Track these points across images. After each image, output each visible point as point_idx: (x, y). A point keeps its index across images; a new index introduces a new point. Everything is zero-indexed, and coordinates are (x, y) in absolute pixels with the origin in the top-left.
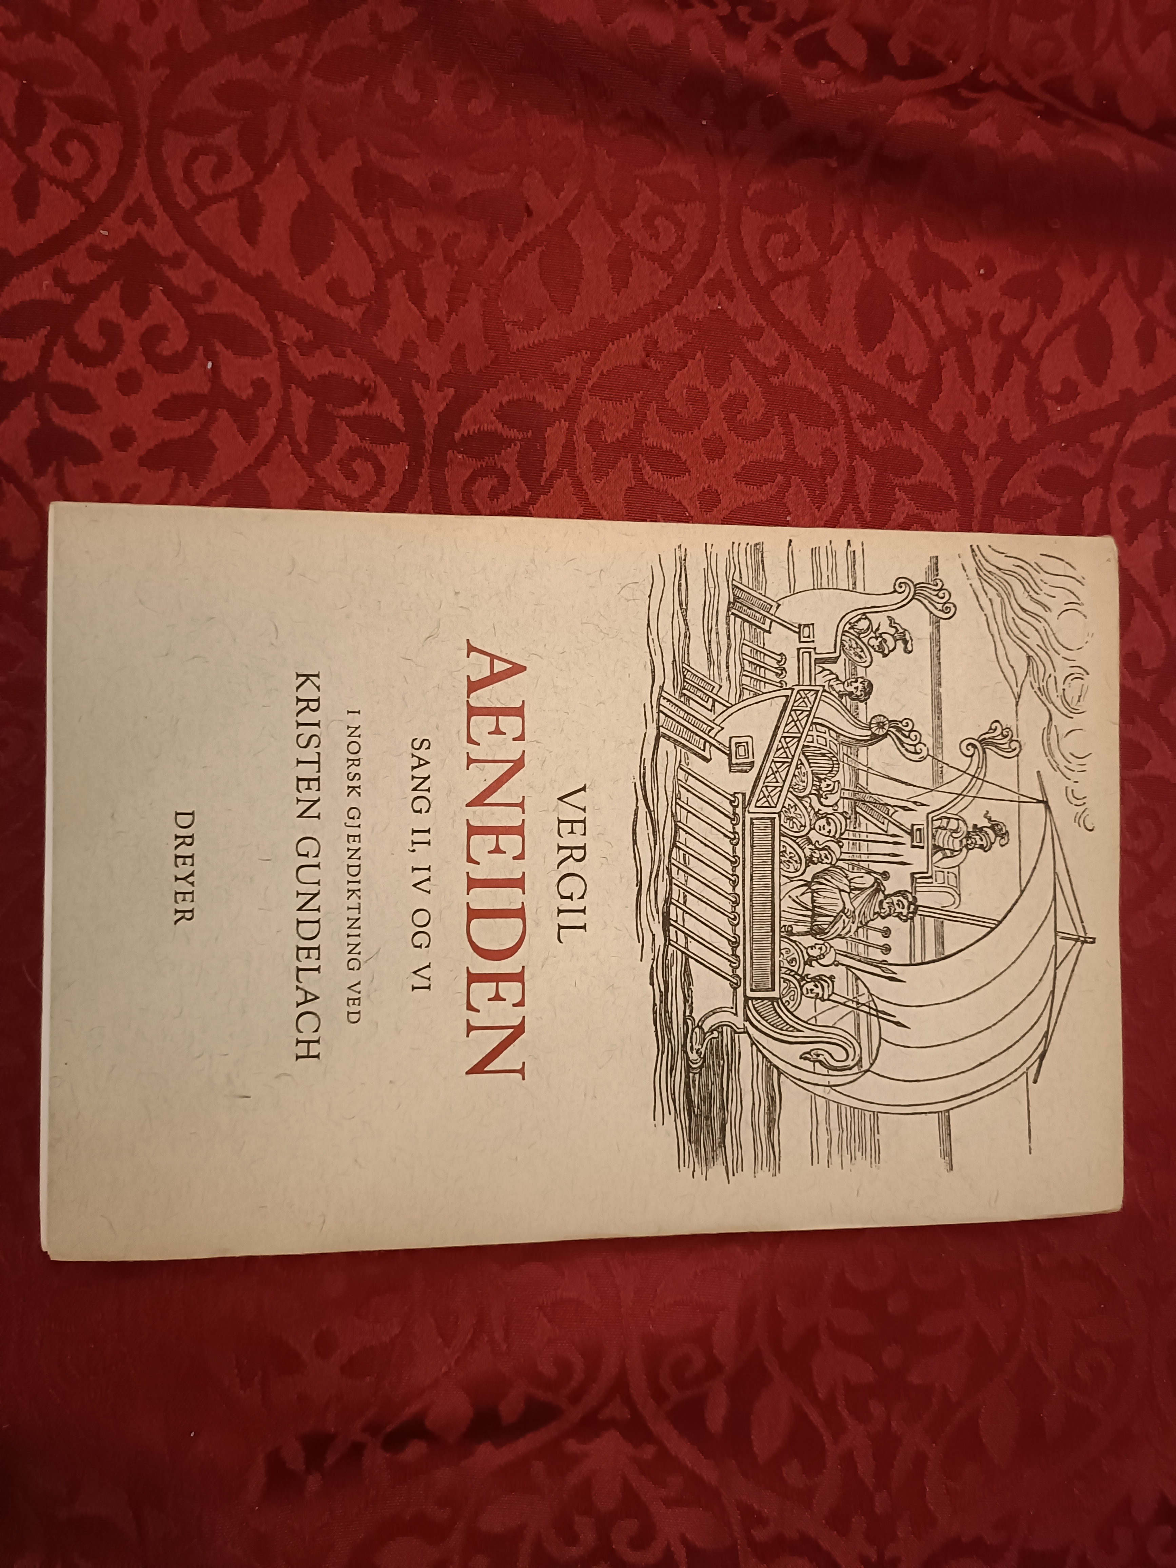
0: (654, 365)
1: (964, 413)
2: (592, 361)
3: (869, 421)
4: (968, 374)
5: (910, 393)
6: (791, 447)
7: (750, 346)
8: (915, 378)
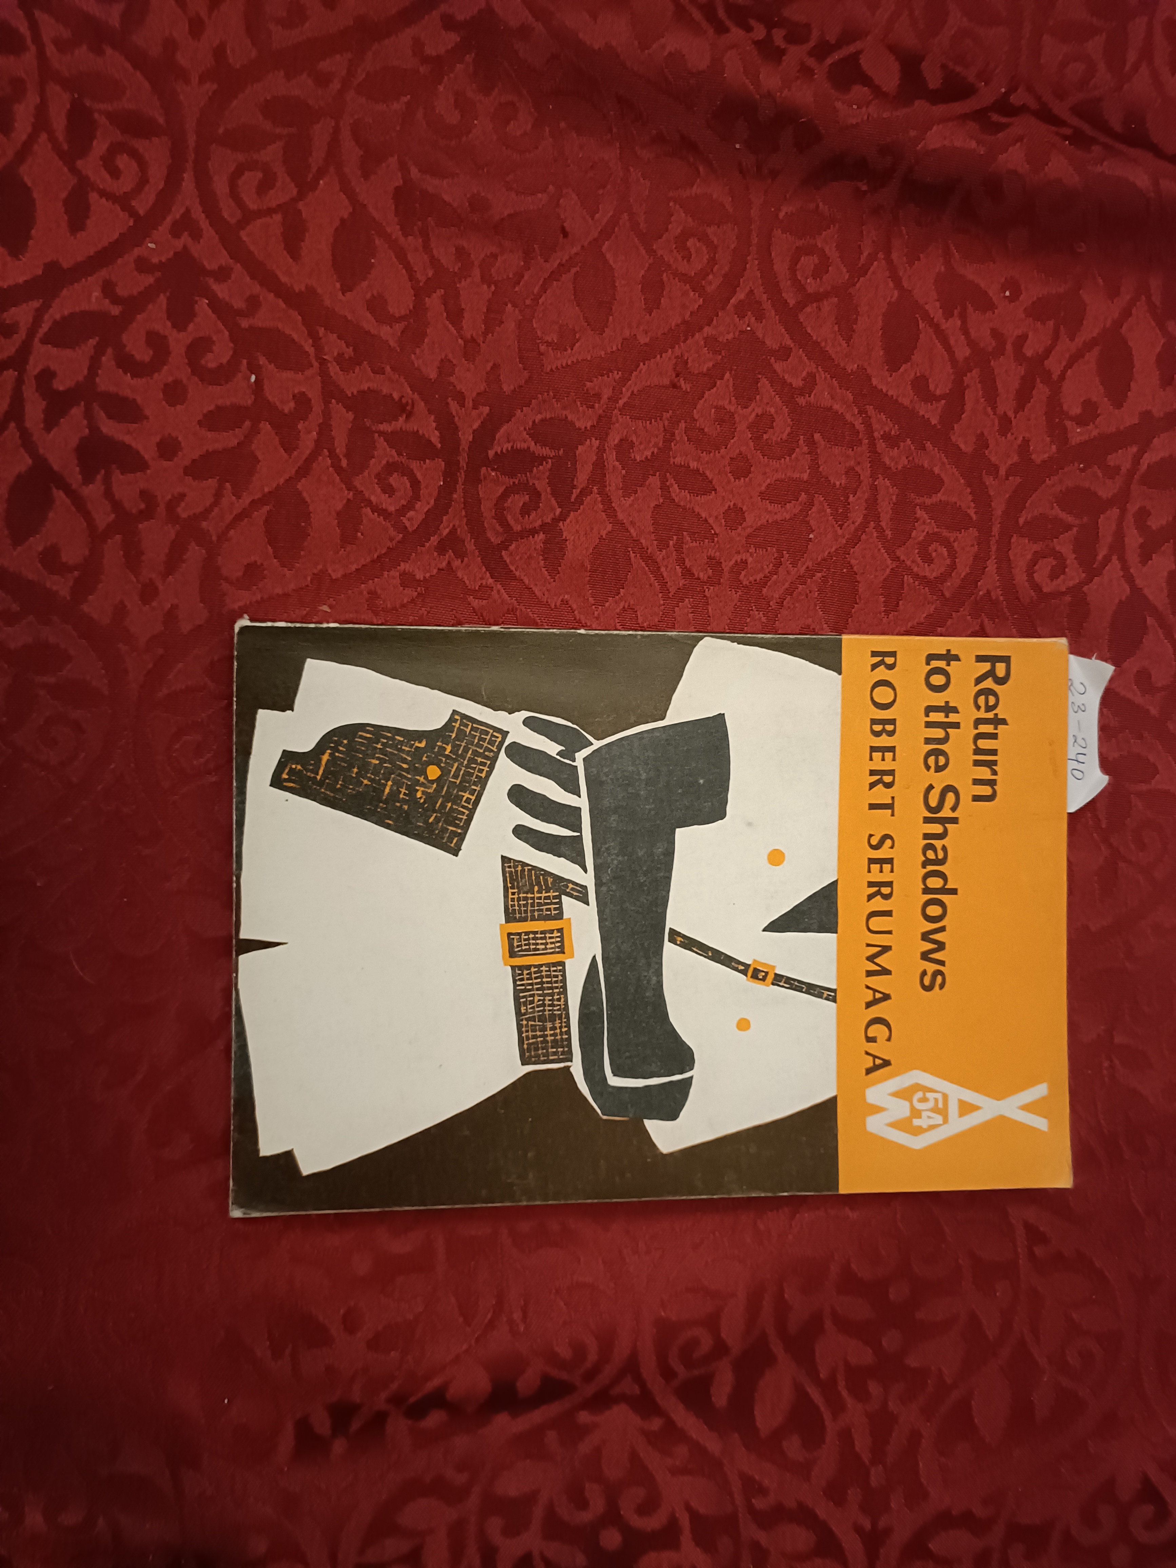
0: (685, 386)
1: (986, 433)
2: (624, 380)
3: (892, 441)
4: (991, 396)
5: (932, 413)
6: (814, 466)
7: (778, 366)
8: (938, 399)
